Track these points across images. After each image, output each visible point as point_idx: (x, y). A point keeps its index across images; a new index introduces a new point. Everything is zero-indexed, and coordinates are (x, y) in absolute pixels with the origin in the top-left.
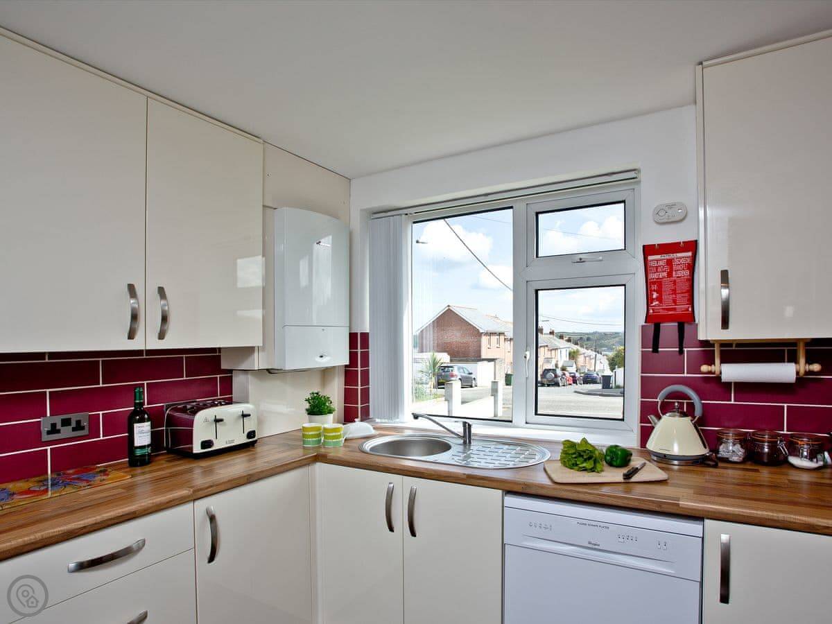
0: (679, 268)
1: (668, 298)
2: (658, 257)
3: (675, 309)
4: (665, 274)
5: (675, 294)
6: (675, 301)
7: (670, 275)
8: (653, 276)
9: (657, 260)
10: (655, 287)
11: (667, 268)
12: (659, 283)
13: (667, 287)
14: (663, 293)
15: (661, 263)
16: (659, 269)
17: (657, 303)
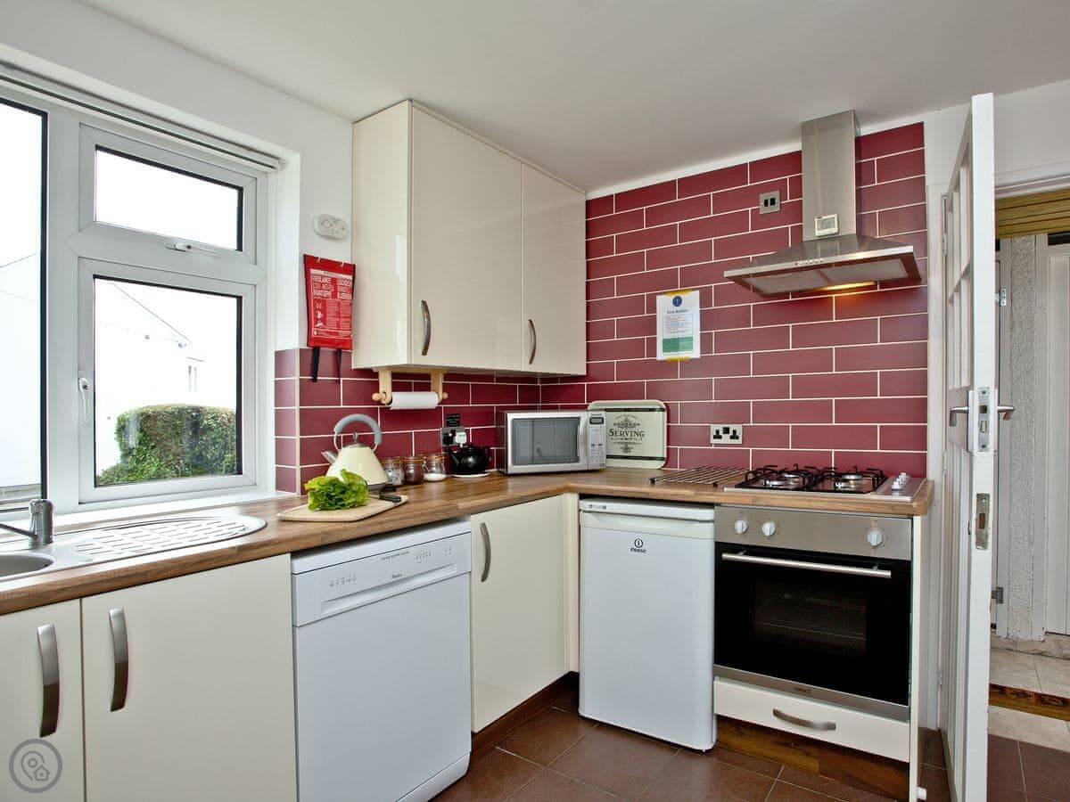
0: (342, 289)
1: (331, 320)
2: (322, 272)
3: (337, 334)
4: (329, 293)
5: (339, 317)
6: (338, 325)
7: (334, 295)
8: (316, 293)
9: (322, 277)
10: (319, 306)
11: (331, 287)
12: (323, 301)
13: (331, 309)
14: (328, 315)
15: (325, 280)
16: (324, 287)
17: (321, 324)
